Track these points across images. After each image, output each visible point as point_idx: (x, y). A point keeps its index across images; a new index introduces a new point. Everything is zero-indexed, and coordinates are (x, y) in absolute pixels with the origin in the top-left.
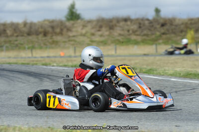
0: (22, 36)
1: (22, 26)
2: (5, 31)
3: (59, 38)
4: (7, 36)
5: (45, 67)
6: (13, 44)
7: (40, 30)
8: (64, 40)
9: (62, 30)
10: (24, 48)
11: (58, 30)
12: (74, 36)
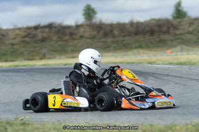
0: (129, 36)
1: (129, 26)
2: (112, 31)
3: (166, 37)
4: (114, 36)
5: (150, 65)
6: (121, 44)
7: (147, 29)
8: (171, 38)
9: (169, 28)
10: (132, 48)
11: (165, 29)
12: (181, 34)
